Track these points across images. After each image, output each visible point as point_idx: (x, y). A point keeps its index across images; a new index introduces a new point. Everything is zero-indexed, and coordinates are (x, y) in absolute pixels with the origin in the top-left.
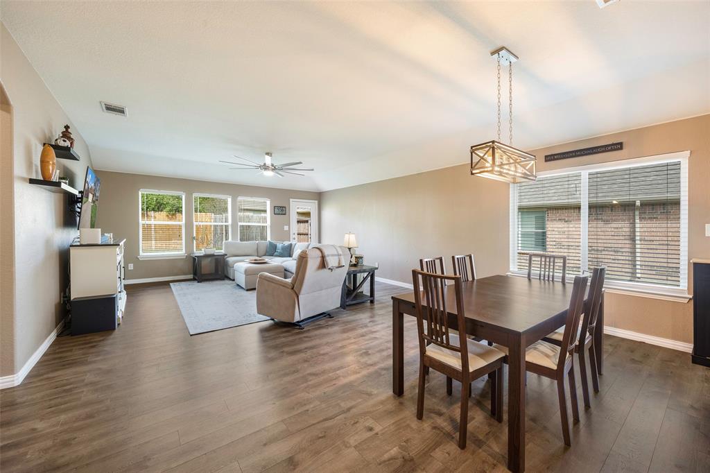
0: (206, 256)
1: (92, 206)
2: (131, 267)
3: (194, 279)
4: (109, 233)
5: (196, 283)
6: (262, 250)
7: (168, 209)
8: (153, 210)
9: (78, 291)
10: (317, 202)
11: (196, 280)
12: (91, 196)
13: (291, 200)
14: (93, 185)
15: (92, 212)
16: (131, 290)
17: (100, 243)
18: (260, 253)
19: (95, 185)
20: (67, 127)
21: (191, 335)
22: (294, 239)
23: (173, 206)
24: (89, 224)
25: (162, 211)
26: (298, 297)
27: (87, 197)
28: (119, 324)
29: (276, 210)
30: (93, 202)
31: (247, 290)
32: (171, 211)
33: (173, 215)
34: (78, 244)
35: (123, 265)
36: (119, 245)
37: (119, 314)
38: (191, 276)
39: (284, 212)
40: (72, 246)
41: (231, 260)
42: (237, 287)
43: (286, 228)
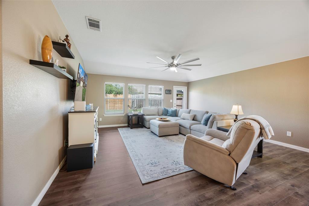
0: (134, 115)
1: (83, 89)
2: (101, 119)
3: (128, 126)
4: (91, 103)
5: (129, 129)
6: (161, 113)
7: (114, 93)
8: (109, 93)
9: (73, 141)
10: (186, 87)
11: (129, 127)
12: (82, 83)
13: (174, 86)
14: (83, 76)
15: (83, 92)
16: (101, 131)
17: (85, 110)
18: (159, 114)
19: (84, 77)
20: (67, 36)
21: (143, 184)
22: (175, 106)
23: (116, 91)
24: (81, 99)
25: (112, 94)
26: (237, 164)
27: (80, 83)
28: (95, 162)
29: (167, 92)
30: (84, 87)
31: (160, 137)
32: (115, 93)
33: (116, 95)
34: (73, 111)
35: (97, 121)
36: (95, 112)
37: (95, 155)
38: (127, 125)
39: (170, 93)
40: (69, 112)
41: (147, 117)
42: (151, 133)
43: (171, 101)
